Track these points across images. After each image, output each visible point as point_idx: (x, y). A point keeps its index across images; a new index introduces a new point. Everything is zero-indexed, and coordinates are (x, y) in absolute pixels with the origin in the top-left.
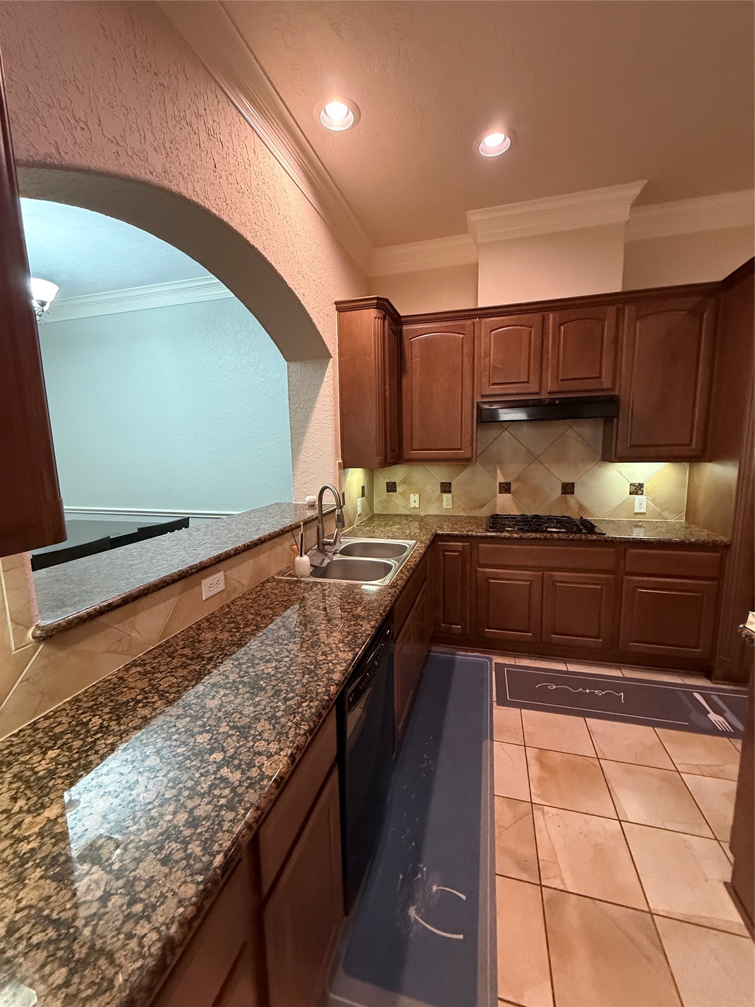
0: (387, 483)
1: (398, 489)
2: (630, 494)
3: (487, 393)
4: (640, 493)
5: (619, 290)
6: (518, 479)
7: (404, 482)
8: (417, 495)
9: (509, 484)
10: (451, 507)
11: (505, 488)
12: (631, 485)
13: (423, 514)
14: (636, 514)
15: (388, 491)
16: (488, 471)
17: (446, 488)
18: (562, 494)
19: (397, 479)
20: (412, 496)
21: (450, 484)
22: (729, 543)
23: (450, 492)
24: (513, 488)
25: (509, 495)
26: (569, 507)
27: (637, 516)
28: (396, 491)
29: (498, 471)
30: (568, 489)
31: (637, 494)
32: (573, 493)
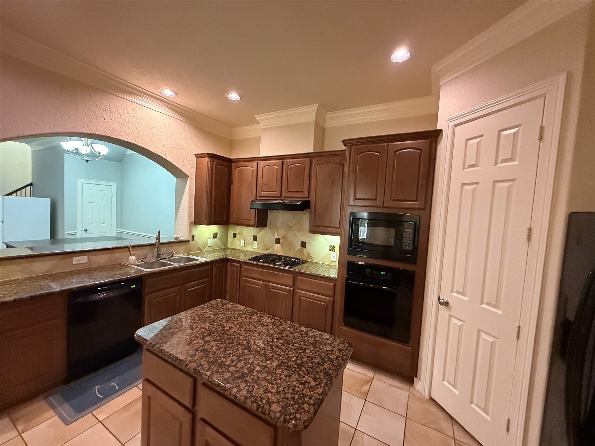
0: (233, 233)
1: (237, 237)
2: (330, 250)
3: (262, 195)
4: (334, 250)
5: (312, 151)
6: (283, 237)
7: (239, 234)
8: (244, 240)
9: (279, 239)
10: (256, 248)
11: (278, 241)
12: (330, 246)
13: (246, 250)
14: (332, 261)
15: (233, 237)
16: (272, 232)
17: (255, 238)
18: (301, 247)
19: (237, 232)
20: (242, 240)
21: (257, 236)
22: (336, 279)
23: (256, 240)
24: (281, 241)
25: (279, 245)
26: (304, 254)
27: (333, 262)
28: (236, 238)
29: (275, 232)
30: (303, 244)
31: (332, 251)
32: (305, 247)
